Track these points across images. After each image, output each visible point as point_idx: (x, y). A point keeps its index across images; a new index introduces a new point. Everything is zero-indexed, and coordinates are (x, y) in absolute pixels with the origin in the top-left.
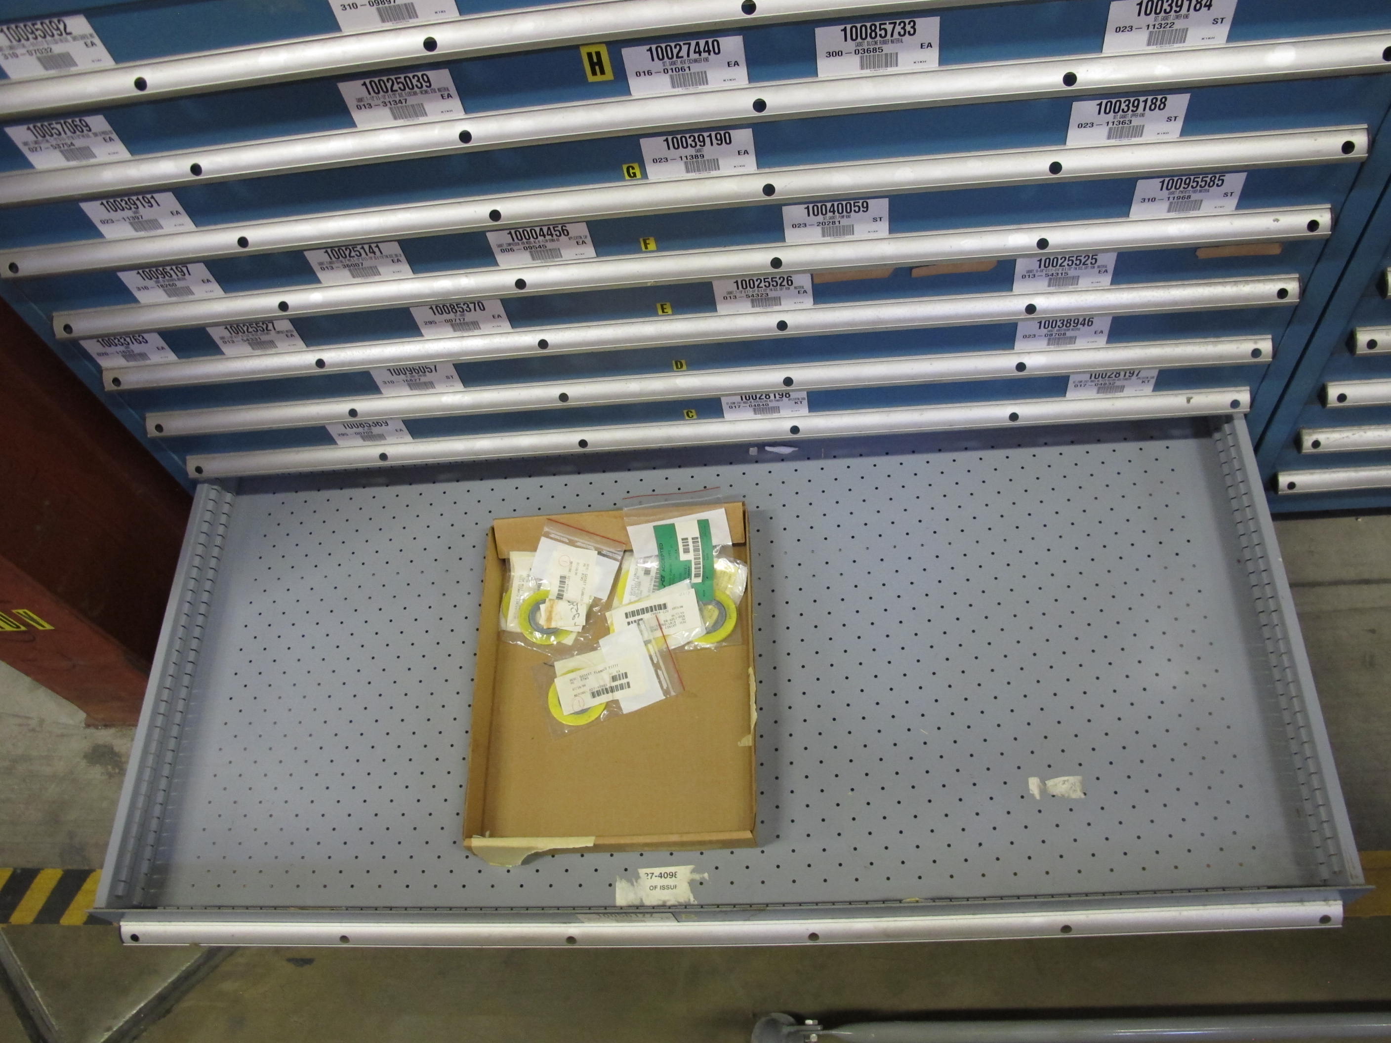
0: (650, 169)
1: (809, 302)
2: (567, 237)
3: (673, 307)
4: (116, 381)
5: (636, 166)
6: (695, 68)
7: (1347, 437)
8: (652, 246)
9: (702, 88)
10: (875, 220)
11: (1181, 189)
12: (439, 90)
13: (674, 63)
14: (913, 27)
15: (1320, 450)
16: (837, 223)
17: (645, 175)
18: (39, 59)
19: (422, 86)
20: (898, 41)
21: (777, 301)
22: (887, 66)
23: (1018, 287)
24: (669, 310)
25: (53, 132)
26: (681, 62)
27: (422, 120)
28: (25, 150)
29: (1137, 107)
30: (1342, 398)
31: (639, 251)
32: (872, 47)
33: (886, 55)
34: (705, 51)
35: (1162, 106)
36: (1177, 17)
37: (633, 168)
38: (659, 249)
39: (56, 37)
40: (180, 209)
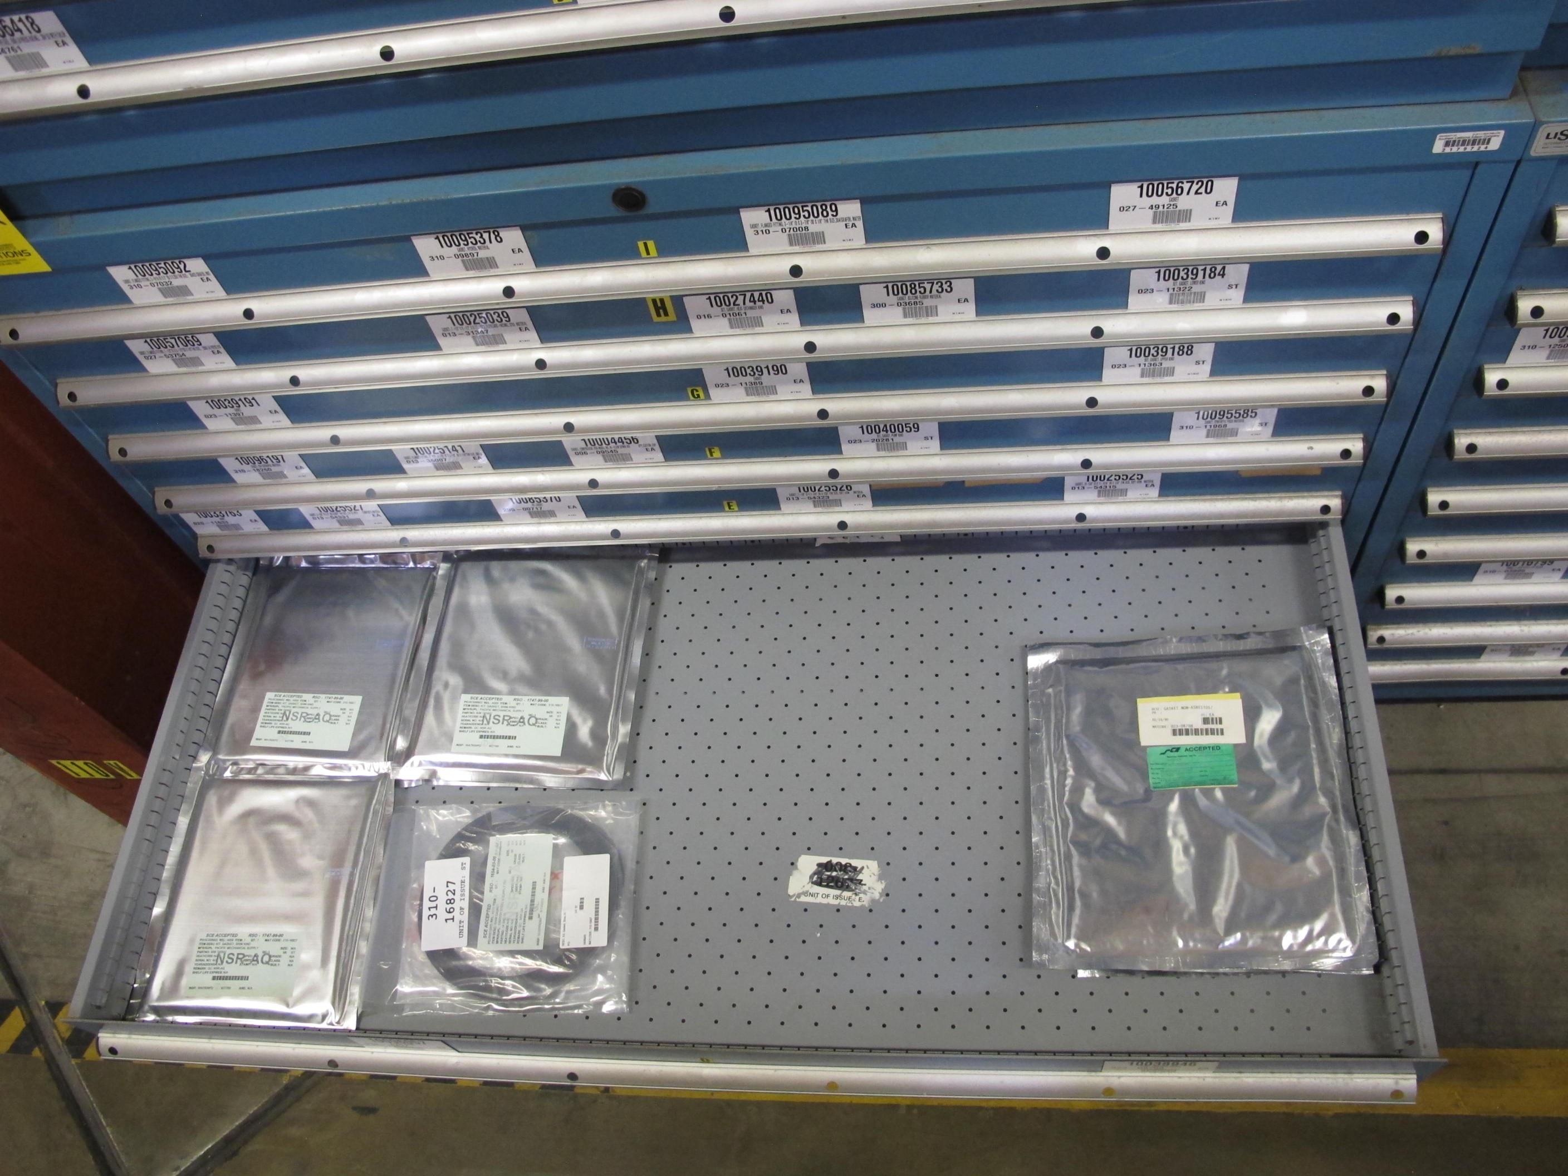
0: (713, 392)
1: (868, 504)
2: (637, 445)
3: (739, 505)
4: (210, 548)
5: (700, 389)
6: (751, 313)
7: (1412, 634)
8: (717, 453)
9: (758, 330)
10: (926, 438)
11: (1217, 419)
12: (518, 324)
13: (732, 309)
14: (950, 286)
15: (1385, 646)
16: (891, 441)
17: (708, 397)
18: (160, 289)
19: (502, 320)
20: (937, 297)
21: (838, 503)
22: (927, 316)
23: (1068, 496)
24: (735, 507)
25: (167, 345)
26: (738, 309)
27: (501, 347)
28: (141, 358)
29: (1166, 352)
30: (1400, 600)
31: (706, 458)
32: (913, 301)
33: (927, 307)
34: (759, 301)
35: (1189, 352)
36: (1194, 283)
37: (697, 391)
38: (724, 456)
39: (177, 273)
40: (278, 409)
